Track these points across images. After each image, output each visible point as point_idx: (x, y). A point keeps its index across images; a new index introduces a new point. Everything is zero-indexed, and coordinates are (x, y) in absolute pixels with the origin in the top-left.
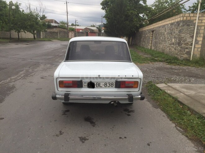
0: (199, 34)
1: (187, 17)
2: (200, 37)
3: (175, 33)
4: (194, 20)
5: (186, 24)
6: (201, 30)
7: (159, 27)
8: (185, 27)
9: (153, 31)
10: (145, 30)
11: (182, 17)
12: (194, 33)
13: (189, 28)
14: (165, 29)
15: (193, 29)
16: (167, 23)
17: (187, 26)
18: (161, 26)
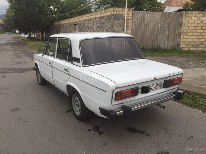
0: (128, 27)
1: (117, 11)
2: (129, 29)
3: (106, 26)
4: (123, 14)
5: (117, 17)
6: (129, 24)
7: (84, 21)
8: (117, 20)
9: (75, 25)
10: (64, 24)
11: (113, 11)
12: (124, 26)
13: (120, 22)
14: (93, 22)
15: (123, 23)
16: (94, 17)
17: (118, 19)
18: (87, 20)
